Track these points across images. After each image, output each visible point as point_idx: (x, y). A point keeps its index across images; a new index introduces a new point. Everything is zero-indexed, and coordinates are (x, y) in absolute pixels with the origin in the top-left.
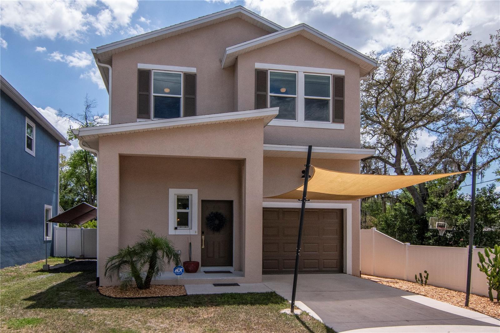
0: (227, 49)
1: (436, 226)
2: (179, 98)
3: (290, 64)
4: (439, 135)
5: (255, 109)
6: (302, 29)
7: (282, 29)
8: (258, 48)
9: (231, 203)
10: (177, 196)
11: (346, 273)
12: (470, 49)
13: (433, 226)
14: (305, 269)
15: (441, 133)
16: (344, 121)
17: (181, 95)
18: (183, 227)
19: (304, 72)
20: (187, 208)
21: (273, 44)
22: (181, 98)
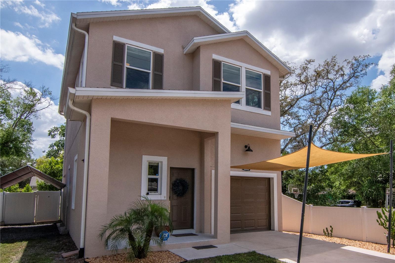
0: (195, 38)
1: (293, 191)
2: (149, 73)
3: (236, 60)
4: (283, 127)
5: (212, 91)
6: (245, 34)
7: (229, 32)
8: (215, 43)
9: (193, 170)
10: (149, 162)
11: (274, 230)
12: (314, 71)
13: (290, 191)
14: (246, 228)
15: (285, 125)
16: (271, 109)
17: (150, 71)
18: (153, 193)
19: (245, 68)
20: (157, 175)
21: (225, 42)
22: (150, 73)
